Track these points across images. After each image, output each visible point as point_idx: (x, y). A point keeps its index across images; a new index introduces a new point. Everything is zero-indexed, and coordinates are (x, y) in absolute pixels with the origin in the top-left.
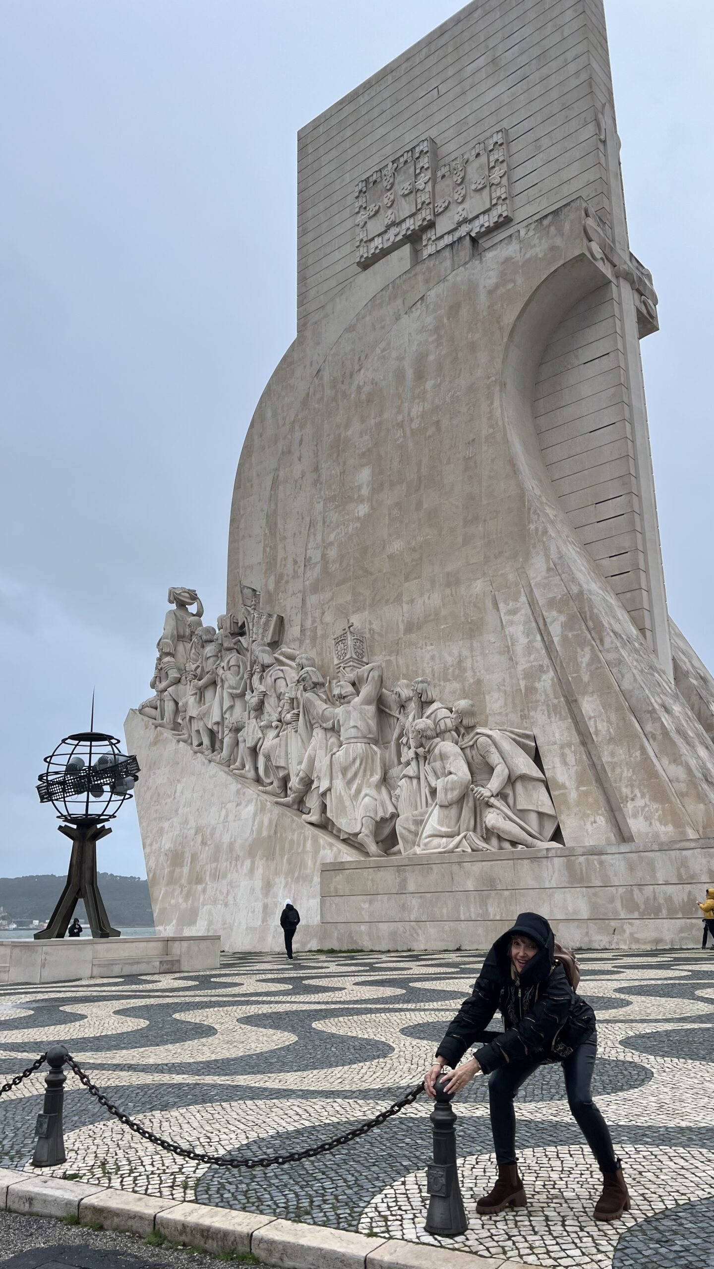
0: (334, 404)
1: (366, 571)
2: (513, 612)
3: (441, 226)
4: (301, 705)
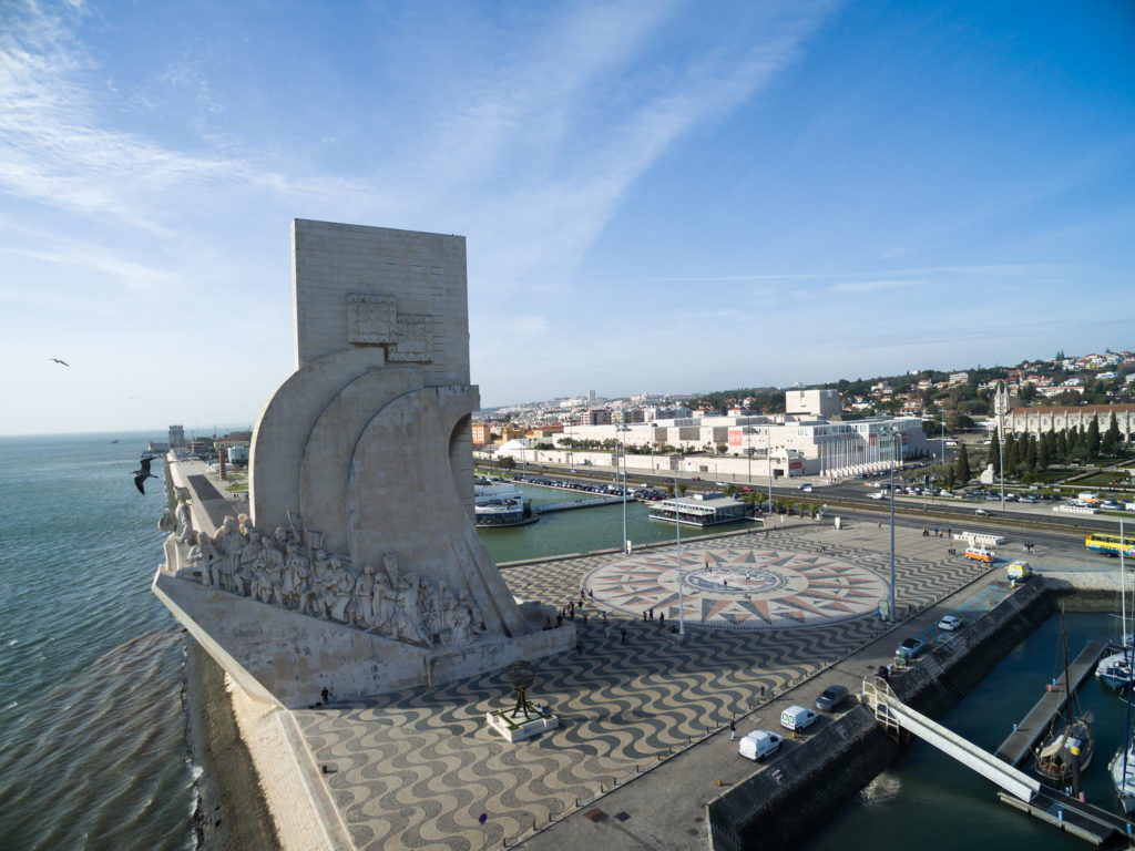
1: (388, 522)
2: (461, 550)
3: (400, 347)
4: (376, 589)
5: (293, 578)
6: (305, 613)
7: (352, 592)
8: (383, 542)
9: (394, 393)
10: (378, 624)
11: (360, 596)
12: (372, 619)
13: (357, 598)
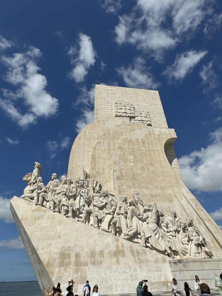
0: (114, 139)
1: (135, 178)
2: (182, 199)
3: (136, 118)
4: (129, 209)
5: (80, 201)
7: (114, 212)
8: (133, 188)
9: (135, 130)
10: (131, 233)
11: (119, 214)
12: (127, 230)
13: (117, 216)
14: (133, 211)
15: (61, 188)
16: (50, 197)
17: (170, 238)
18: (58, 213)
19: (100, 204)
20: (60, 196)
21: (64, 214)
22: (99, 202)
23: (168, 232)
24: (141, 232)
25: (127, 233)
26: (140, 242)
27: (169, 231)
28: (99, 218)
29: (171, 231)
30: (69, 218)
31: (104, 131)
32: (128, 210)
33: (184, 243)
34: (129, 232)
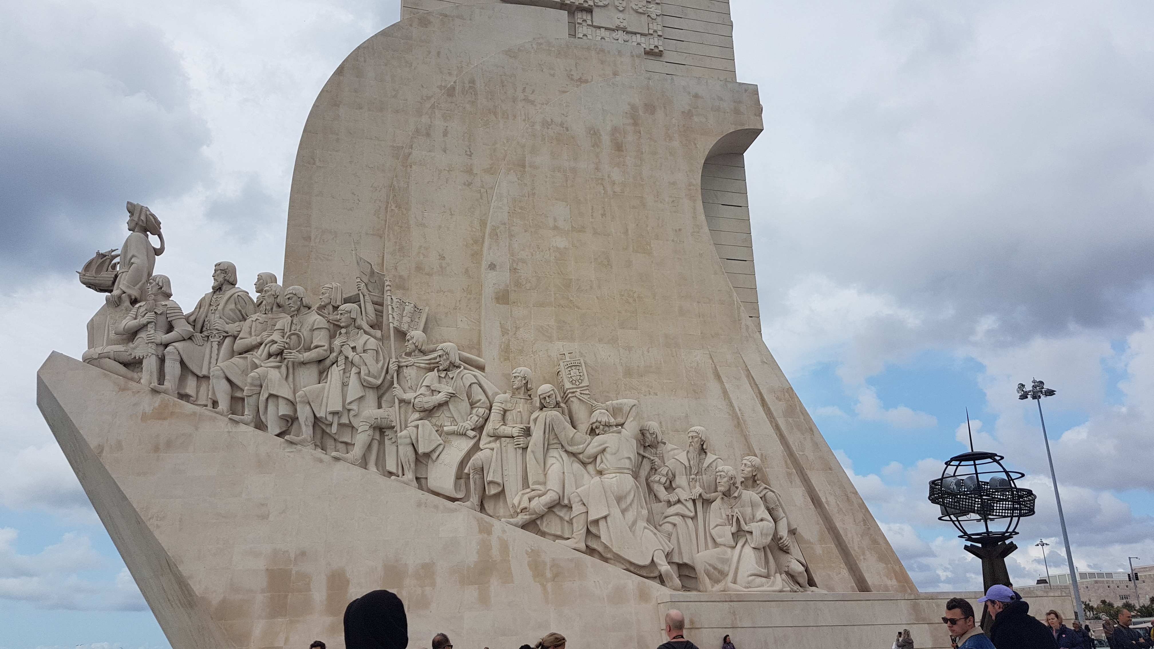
0: (493, 117)
1: (571, 303)
2: (738, 388)
3: (599, 17)
4: (535, 420)
5: (344, 385)
6: (364, 463)
7: (479, 429)
8: (559, 339)
9: (586, 81)
10: (538, 504)
11: (497, 437)
12: (523, 494)
13: (490, 442)
14: (550, 429)
15: (259, 326)
16: (213, 361)
17: (675, 525)
18: (251, 429)
19: (425, 399)
20: (257, 361)
21: (278, 431)
22: (423, 390)
23: (669, 504)
24: (575, 500)
25: (525, 504)
26: (566, 536)
27: (673, 498)
28: (421, 450)
29: (682, 499)
30: (299, 447)
31: (450, 74)
32: (532, 425)
33: (718, 540)
34: (530, 500)
